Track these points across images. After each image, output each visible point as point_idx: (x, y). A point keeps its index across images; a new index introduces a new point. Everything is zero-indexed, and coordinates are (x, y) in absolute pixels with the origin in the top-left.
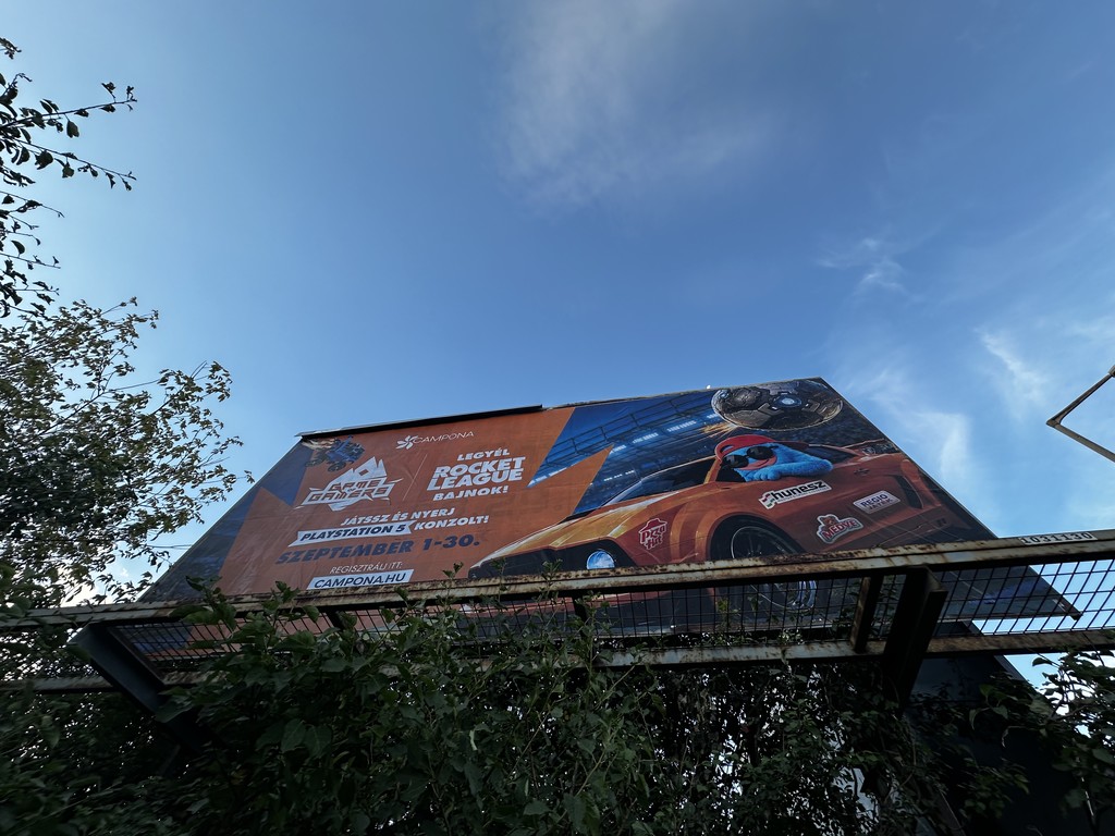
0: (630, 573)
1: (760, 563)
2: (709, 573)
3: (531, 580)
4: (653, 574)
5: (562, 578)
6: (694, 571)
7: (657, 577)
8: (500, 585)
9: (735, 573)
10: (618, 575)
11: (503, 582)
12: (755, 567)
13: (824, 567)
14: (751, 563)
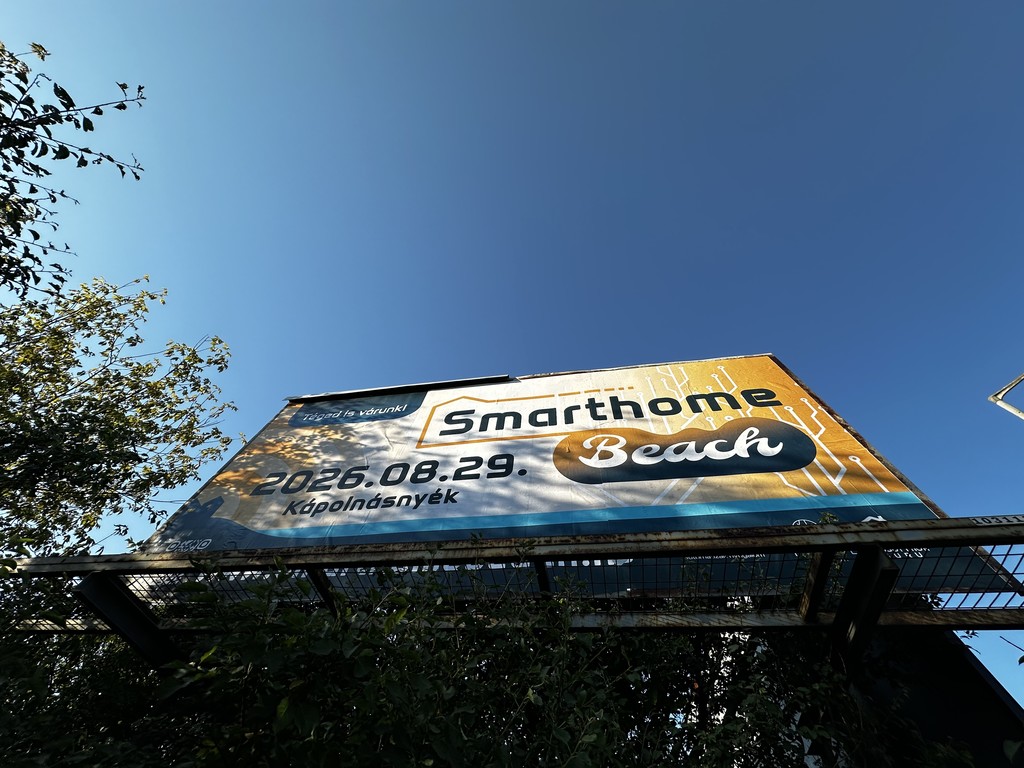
3: (496, 545)
6: (651, 541)
7: (615, 546)
8: (467, 549)
9: (690, 544)
10: (578, 543)
11: (470, 546)
12: (710, 539)
13: (777, 541)
14: (706, 535)
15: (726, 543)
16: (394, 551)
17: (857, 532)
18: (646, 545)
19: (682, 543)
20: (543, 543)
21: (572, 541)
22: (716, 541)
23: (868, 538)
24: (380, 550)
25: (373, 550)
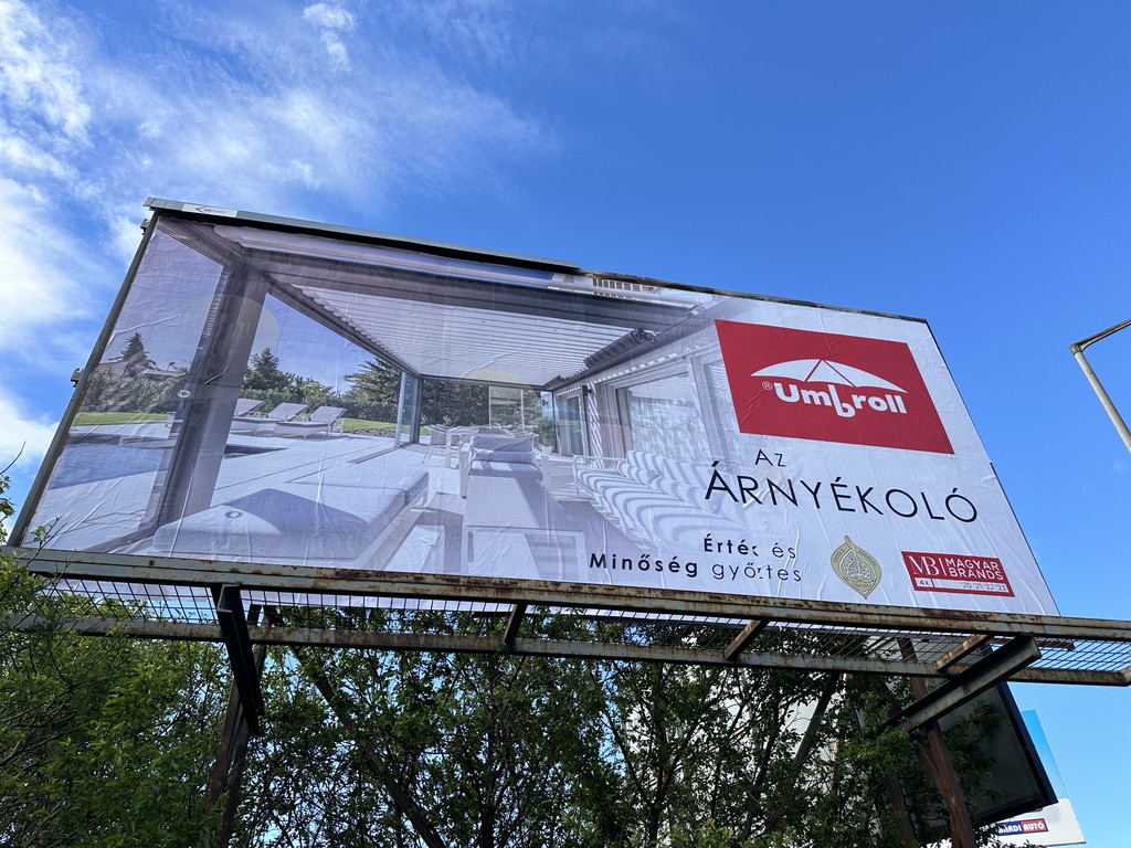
0: (820, 607)
1: (922, 614)
2: (884, 618)
3: (735, 602)
4: (838, 611)
5: (762, 603)
6: (872, 614)
7: (844, 615)
8: (706, 602)
9: (903, 620)
10: (810, 608)
11: (709, 600)
12: (919, 617)
13: (967, 624)
14: (915, 614)
15: (929, 622)
16: (629, 596)
17: (1020, 623)
18: (869, 617)
19: (897, 618)
20: (778, 605)
21: (805, 606)
22: (923, 620)
23: (1027, 629)
24: (613, 593)
25: (606, 592)
